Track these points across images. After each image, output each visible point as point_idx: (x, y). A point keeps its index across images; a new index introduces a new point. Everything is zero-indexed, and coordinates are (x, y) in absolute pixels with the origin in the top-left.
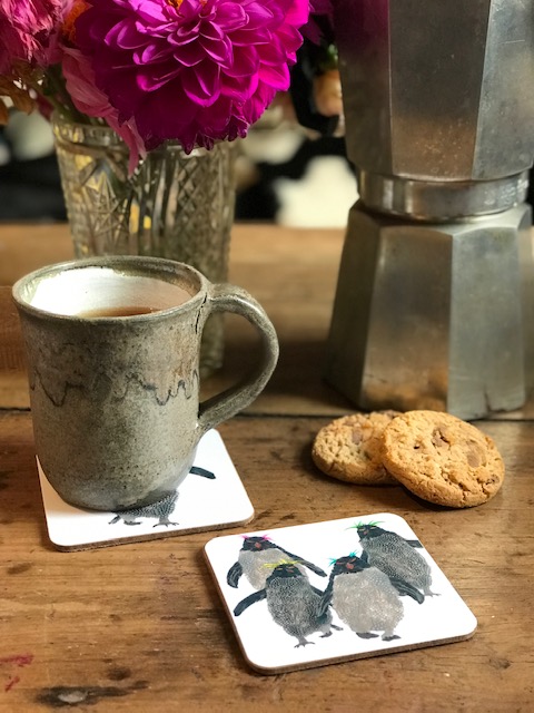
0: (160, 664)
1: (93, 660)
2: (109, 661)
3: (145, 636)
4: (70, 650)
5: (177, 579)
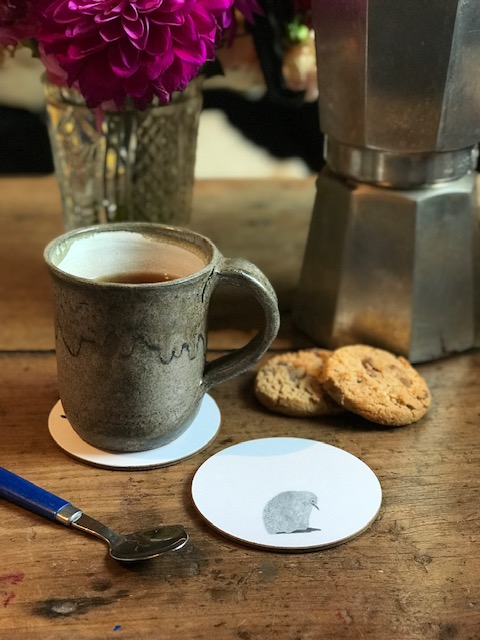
1: (77, 575)
2: (91, 575)
4: (55, 567)
5: (139, 500)
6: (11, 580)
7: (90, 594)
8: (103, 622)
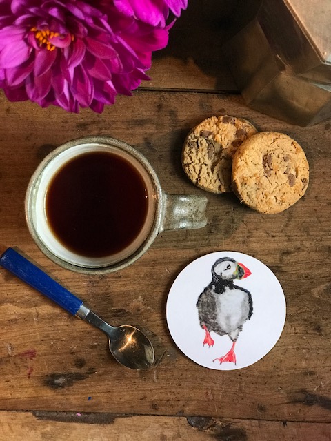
0: (98, 355)
1: (66, 353)
2: (73, 353)
3: (88, 333)
4: (52, 346)
6: (30, 355)
7: (74, 370)
8: (82, 394)
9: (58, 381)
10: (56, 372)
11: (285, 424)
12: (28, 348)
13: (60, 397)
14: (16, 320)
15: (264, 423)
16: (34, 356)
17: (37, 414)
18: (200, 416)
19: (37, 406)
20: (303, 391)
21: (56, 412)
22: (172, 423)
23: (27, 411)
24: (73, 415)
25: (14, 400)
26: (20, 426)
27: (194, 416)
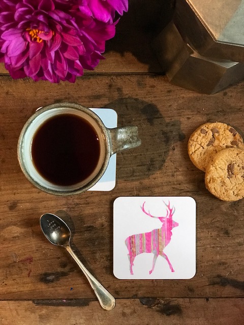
1: (54, 258)
2: (59, 258)
4: (44, 254)
5: (74, 208)
6: (29, 261)
7: (60, 270)
8: (66, 286)
9: (49, 278)
10: (47, 271)
11: (207, 300)
12: (27, 256)
13: (51, 289)
14: (18, 237)
15: (193, 300)
16: (31, 261)
17: (36, 302)
18: (148, 298)
19: (35, 296)
20: (219, 276)
21: (49, 299)
22: (130, 303)
23: (29, 300)
24: (60, 301)
25: (19, 293)
26: (24, 311)
27: (145, 298)
